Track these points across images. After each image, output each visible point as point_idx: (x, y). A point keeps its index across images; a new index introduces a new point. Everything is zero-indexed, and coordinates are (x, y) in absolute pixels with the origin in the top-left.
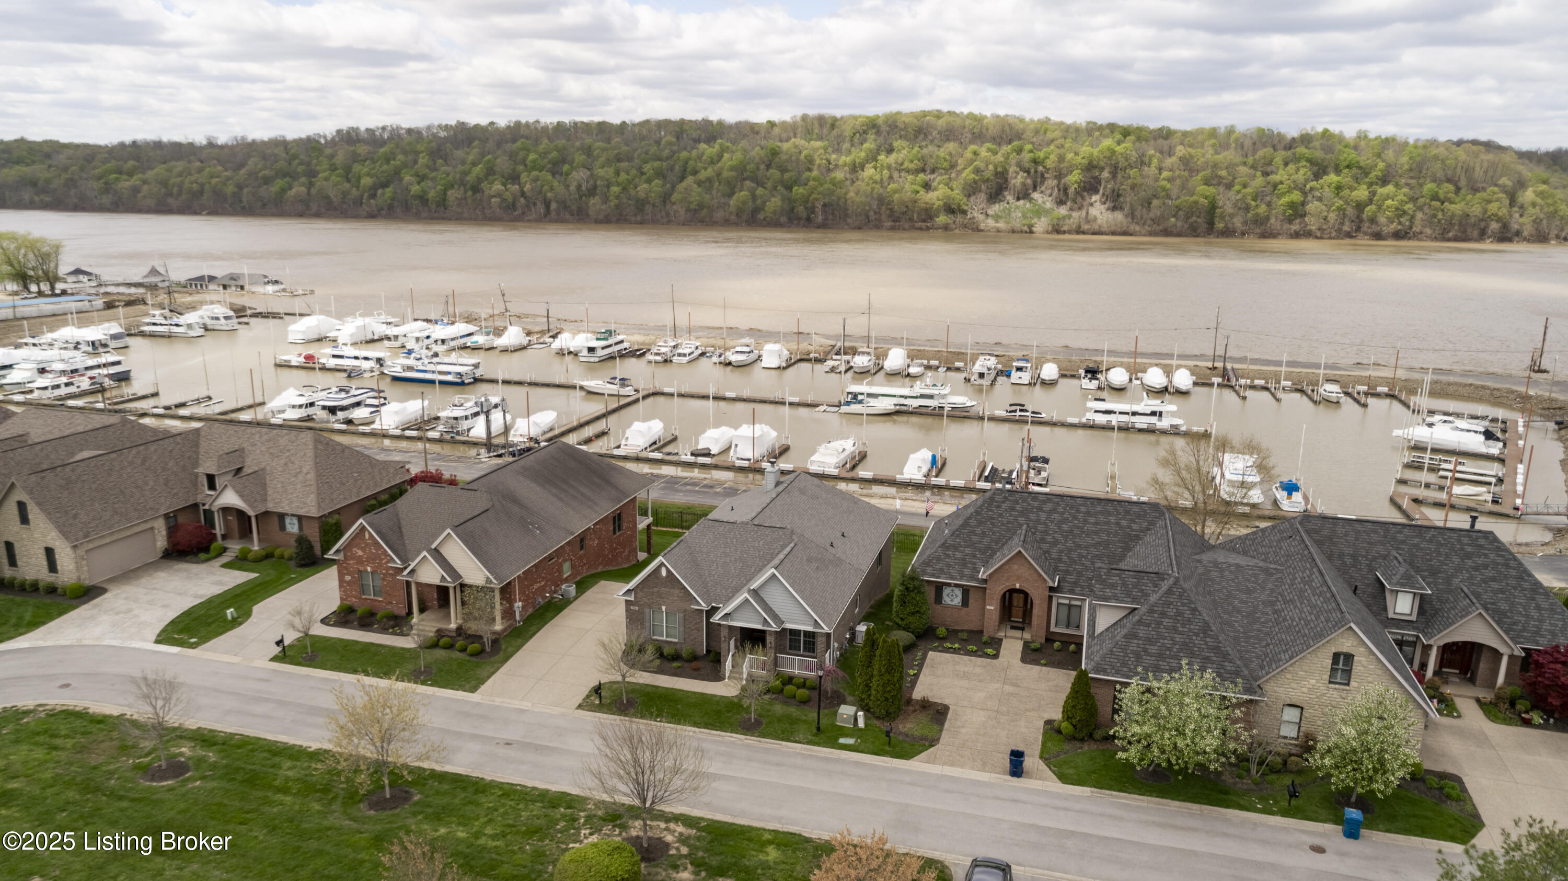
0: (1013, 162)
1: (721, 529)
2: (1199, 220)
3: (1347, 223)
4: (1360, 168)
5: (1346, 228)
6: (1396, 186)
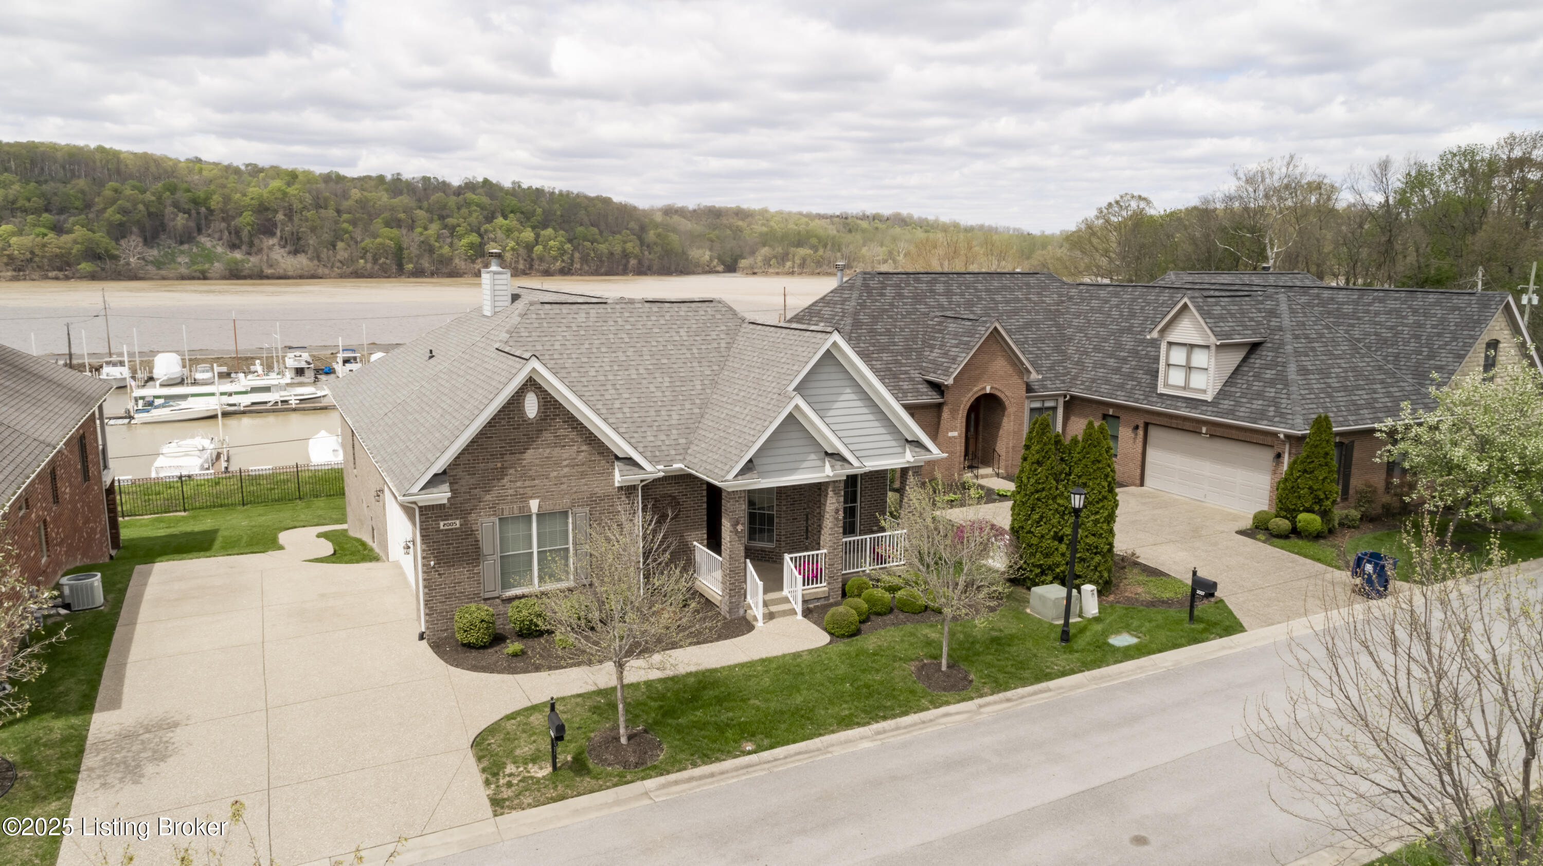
0: (169, 202)
1: (581, 317)
2: (388, 261)
3: (521, 262)
4: (522, 213)
5: (521, 266)
6: (554, 229)
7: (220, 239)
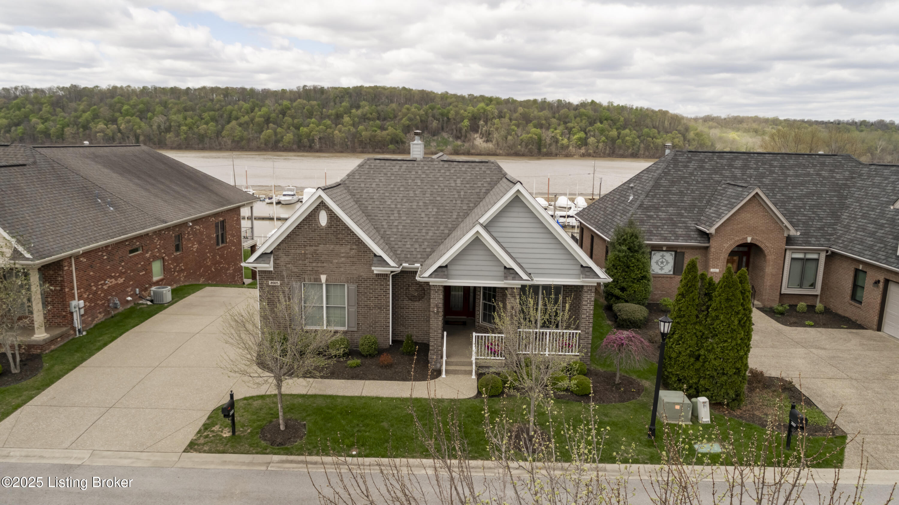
0: (430, 115)
2: (533, 147)
3: (608, 149)
4: (612, 120)
5: (608, 152)
6: (630, 130)
7: (452, 134)
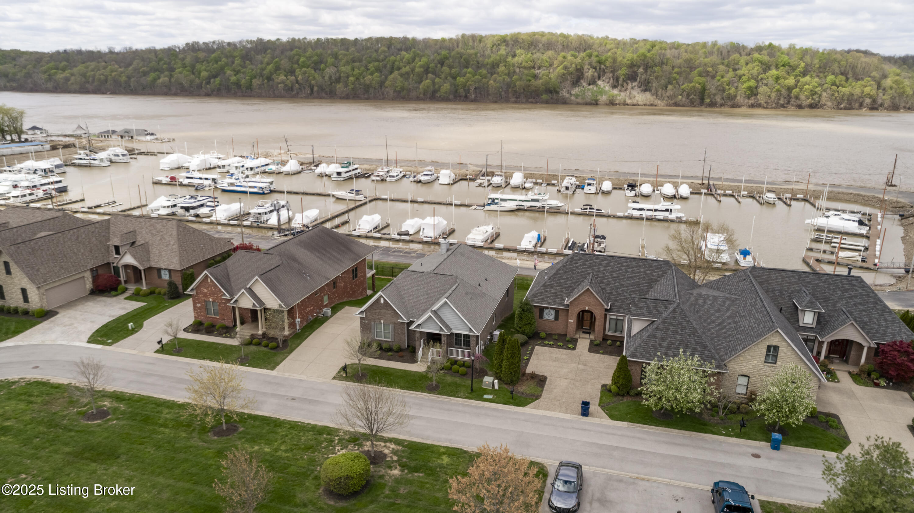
0: (587, 62)
2: (695, 97)
3: (782, 99)
4: (790, 66)
7: (608, 82)
